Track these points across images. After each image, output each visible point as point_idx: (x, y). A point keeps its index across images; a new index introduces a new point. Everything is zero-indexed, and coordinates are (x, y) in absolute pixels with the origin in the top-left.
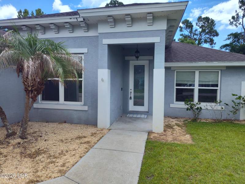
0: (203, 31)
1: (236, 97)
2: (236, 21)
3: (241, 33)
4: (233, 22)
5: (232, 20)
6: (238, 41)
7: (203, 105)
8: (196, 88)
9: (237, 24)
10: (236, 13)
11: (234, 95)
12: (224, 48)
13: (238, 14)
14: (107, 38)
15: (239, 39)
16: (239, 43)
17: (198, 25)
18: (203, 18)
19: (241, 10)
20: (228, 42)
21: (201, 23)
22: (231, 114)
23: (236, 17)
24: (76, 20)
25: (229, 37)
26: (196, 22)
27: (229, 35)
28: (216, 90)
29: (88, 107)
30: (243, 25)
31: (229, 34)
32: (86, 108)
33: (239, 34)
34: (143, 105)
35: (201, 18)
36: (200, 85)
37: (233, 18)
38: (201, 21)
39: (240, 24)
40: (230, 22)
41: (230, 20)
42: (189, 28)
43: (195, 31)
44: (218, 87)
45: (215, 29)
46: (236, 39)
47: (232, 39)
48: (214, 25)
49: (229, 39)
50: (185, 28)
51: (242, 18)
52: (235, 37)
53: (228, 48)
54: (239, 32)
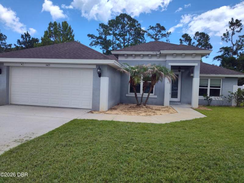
0: (200, 44)
1: (230, 93)
2: (226, 37)
3: (230, 48)
4: (224, 38)
5: (223, 37)
6: (228, 54)
7: (213, 98)
8: (209, 88)
9: (227, 40)
10: (227, 32)
11: (229, 92)
12: (217, 59)
13: (228, 33)
14: (171, 62)
15: (229, 52)
16: (229, 55)
17: (195, 38)
18: (200, 33)
19: (230, 29)
20: (220, 54)
21: (198, 37)
22: (228, 102)
23: (226, 34)
24: (156, 53)
25: (221, 50)
26: (194, 36)
27: (220, 49)
28: (220, 89)
29: (157, 96)
30: (232, 41)
31: (221, 47)
32: (156, 97)
33: (228, 48)
34: (177, 97)
35: (198, 33)
36: (211, 87)
37: (224, 35)
38: (198, 35)
39: (229, 40)
40: (222, 38)
41: (222, 37)
42: (188, 41)
43: (193, 44)
44: (220, 88)
45: (209, 43)
46: (226, 52)
47: (223, 52)
48: (209, 40)
49: (221, 51)
50: (184, 41)
51: (231, 35)
52: (226, 51)
53: (220, 59)
54: (229, 46)
